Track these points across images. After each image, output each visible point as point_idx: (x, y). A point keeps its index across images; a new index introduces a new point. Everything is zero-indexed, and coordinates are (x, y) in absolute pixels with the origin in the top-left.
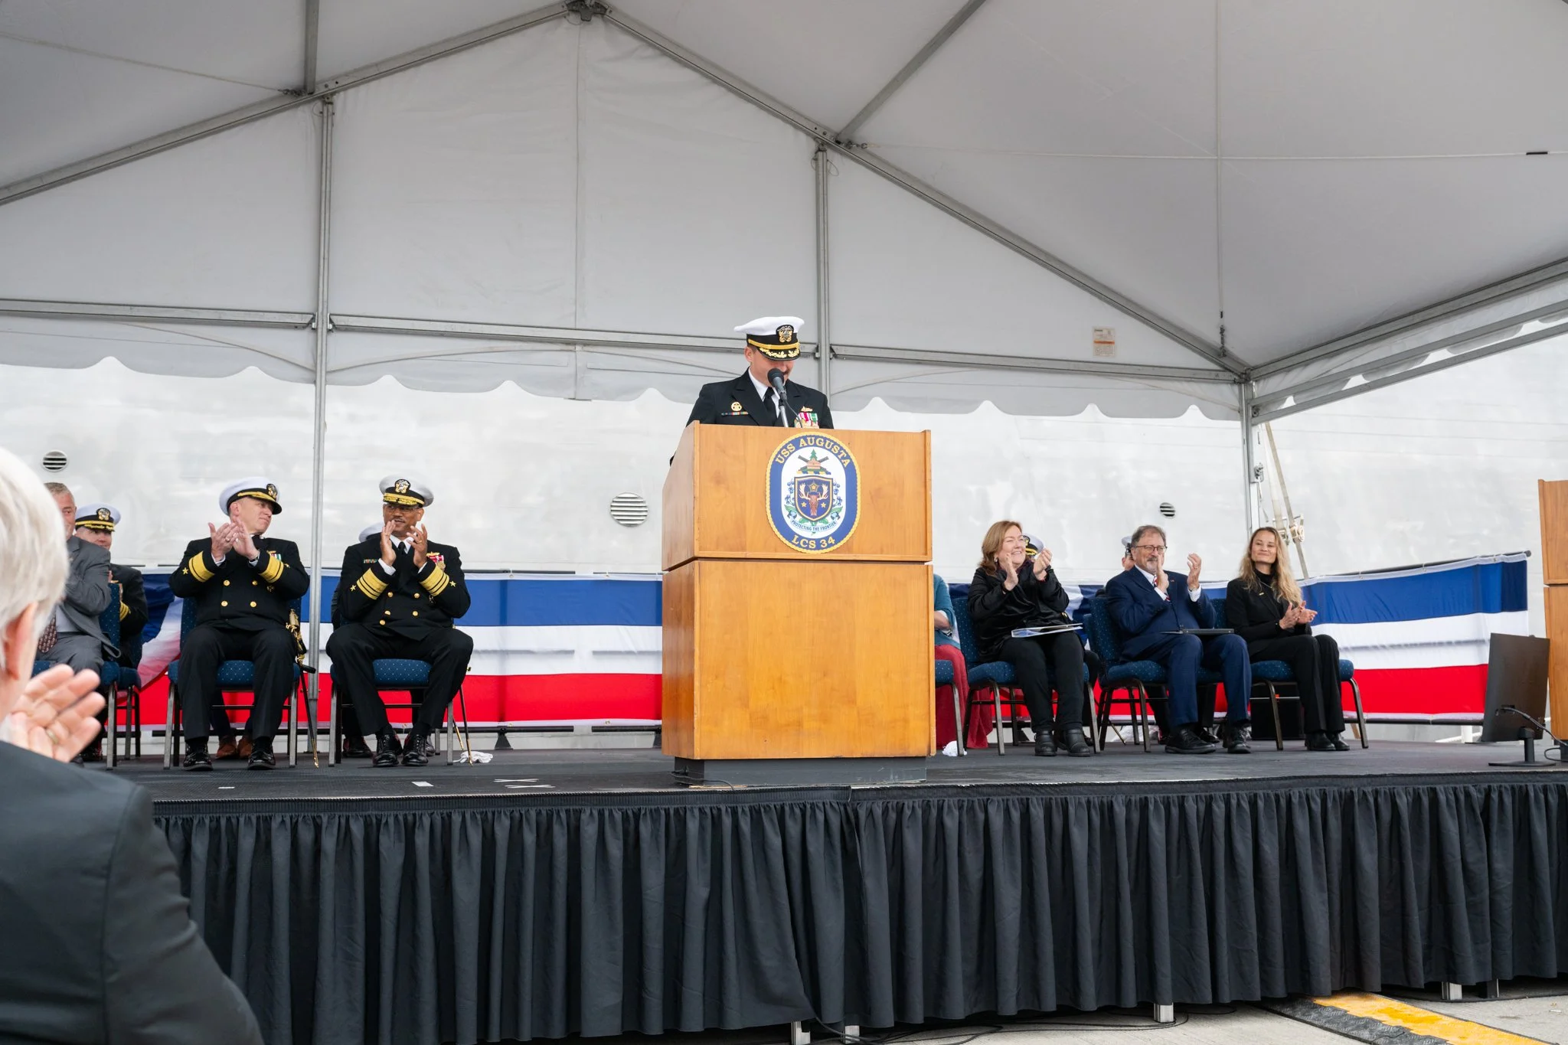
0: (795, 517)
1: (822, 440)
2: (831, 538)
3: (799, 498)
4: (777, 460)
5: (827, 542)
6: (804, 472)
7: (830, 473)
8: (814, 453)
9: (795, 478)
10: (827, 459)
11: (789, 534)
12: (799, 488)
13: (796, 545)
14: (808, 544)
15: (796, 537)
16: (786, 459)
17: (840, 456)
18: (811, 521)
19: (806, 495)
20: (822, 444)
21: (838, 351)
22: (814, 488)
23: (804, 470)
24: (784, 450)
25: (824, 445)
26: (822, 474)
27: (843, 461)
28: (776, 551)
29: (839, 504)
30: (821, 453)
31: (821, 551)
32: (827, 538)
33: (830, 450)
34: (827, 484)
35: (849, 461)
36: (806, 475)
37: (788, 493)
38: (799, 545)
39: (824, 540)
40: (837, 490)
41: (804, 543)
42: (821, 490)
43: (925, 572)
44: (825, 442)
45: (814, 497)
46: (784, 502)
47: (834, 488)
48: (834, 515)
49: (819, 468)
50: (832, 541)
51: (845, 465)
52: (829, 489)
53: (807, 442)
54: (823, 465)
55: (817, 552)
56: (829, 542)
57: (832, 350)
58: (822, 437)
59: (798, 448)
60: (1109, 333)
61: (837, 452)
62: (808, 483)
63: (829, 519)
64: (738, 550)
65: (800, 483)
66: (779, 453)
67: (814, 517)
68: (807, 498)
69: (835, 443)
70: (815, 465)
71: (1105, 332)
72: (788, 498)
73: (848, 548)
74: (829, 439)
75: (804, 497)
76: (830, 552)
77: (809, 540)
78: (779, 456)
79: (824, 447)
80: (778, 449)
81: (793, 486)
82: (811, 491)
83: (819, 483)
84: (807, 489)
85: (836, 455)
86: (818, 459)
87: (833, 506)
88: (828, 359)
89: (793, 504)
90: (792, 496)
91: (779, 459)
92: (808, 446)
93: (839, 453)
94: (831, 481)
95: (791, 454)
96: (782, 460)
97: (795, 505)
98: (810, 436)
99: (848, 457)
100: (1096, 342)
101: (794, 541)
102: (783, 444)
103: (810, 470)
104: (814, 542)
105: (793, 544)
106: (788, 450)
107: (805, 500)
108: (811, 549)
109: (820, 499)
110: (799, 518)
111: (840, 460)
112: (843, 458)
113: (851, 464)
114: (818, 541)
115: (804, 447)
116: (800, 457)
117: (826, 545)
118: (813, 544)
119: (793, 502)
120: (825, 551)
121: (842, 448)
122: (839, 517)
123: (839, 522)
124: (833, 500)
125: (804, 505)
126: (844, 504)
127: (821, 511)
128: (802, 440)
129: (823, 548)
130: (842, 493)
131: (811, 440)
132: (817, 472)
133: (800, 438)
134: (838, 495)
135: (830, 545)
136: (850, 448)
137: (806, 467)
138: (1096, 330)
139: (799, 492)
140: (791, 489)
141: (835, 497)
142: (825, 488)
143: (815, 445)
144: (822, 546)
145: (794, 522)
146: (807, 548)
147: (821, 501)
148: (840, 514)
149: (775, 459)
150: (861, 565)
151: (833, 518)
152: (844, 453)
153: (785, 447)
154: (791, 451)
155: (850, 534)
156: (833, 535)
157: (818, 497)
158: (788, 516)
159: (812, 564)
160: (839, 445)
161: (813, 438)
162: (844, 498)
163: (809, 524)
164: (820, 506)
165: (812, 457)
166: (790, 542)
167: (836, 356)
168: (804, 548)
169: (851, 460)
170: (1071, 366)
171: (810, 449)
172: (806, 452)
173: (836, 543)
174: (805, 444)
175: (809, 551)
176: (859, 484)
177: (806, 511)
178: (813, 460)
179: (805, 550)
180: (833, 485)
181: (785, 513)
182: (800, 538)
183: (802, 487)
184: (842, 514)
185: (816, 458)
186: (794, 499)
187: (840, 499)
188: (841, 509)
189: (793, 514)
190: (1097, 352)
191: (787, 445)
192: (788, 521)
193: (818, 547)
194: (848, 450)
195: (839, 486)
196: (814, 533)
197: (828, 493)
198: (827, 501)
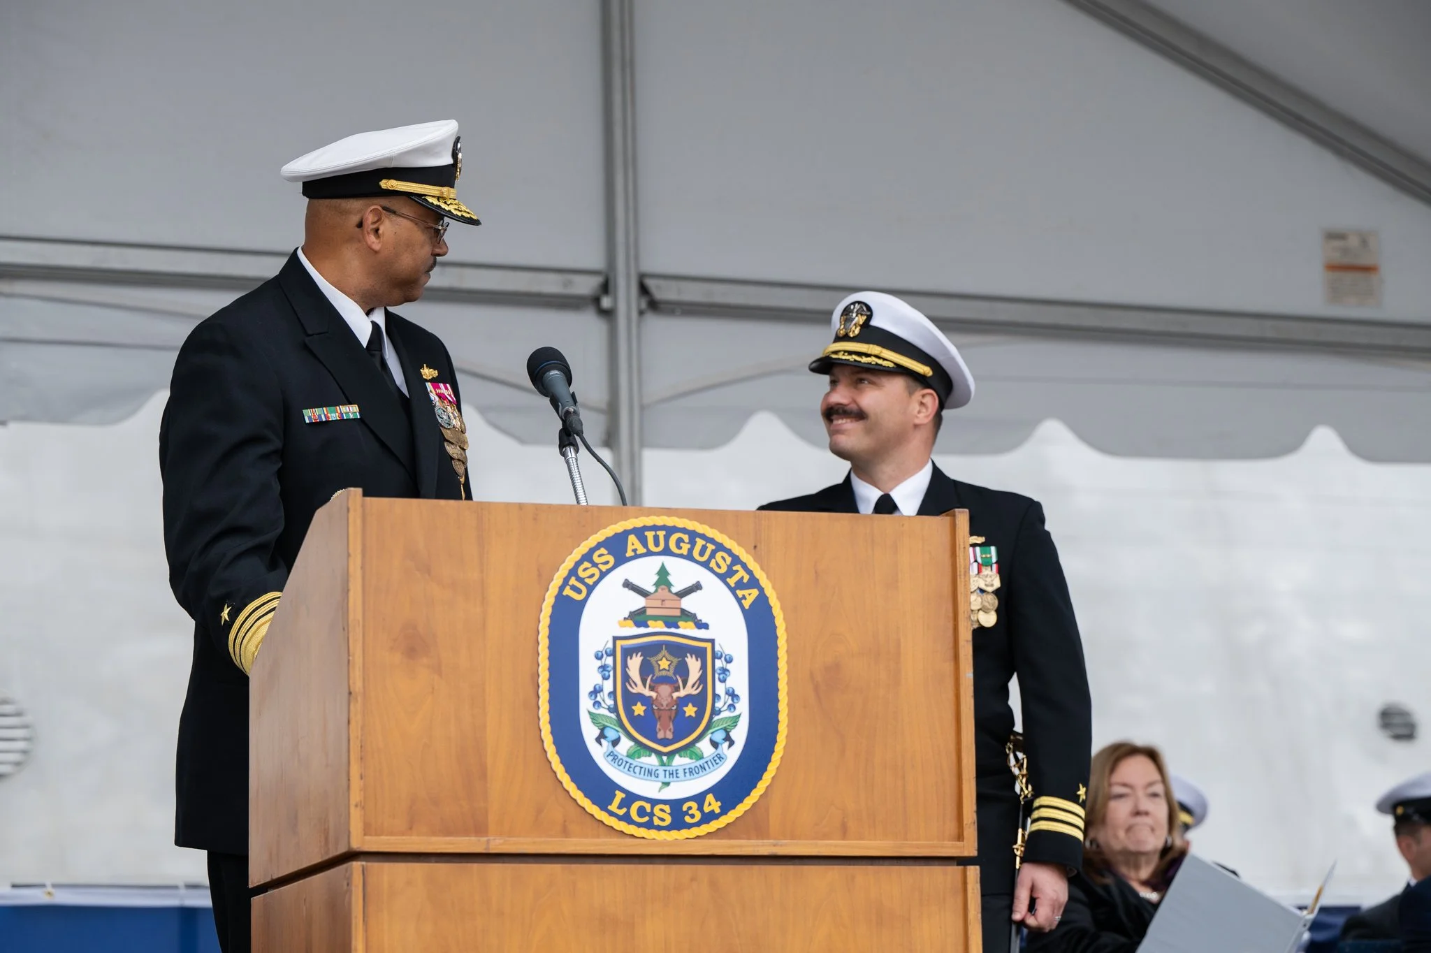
0: (615, 742)
1: (686, 538)
2: (710, 798)
3: (625, 692)
4: (568, 591)
5: (700, 809)
6: (638, 625)
7: (706, 626)
8: (663, 573)
9: (615, 639)
10: (697, 587)
11: (600, 789)
12: (625, 665)
13: (620, 818)
14: (652, 815)
15: (620, 796)
16: (591, 589)
17: (732, 581)
18: (659, 754)
19: (644, 685)
20: (685, 548)
21: (662, 291)
22: (664, 664)
23: (638, 617)
24: (586, 564)
25: (691, 550)
26: (687, 629)
27: (740, 593)
28: (565, 832)
29: (732, 707)
30: (683, 572)
31: (685, 833)
32: (700, 798)
33: (706, 565)
34: (700, 654)
35: (755, 592)
36: (642, 630)
37: (598, 679)
38: (627, 818)
39: (694, 805)
40: (725, 671)
41: (641, 811)
42: (683, 671)
43: (960, 885)
44: (692, 543)
45: (665, 689)
46: (585, 704)
47: (719, 664)
48: (719, 736)
49: (678, 613)
50: (712, 804)
51: (747, 604)
52: (704, 667)
53: (644, 542)
54: (688, 603)
55: (675, 835)
56: (707, 809)
57: (644, 290)
58: (684, 530)
59: (621, 560)
60: (1364, 242)
61: (724, 570)
62: (649, 651)
63: (705, 746)
64: (466, 833)
65: (628, 652)
66: (573, 572)
67: (665, 742)
68: (647, 692)
69: (720, 547)
70: (667, 604)
71: (1353, 242)
72: (596, 691)
73: (754, 824)
74: (703, 537)
75: (639, 689)
76: (709, 835)
77: (654, 802)
78: (573, 581)
79: (689, 557)
80: (569, 563)
81: (609, 661)
82: (657, 674)
83: (679, 651)
84: (646, 669)
85: (723, 578)
86: (674, 590)
87: (715, 712)
88: (634, 314)
89: (609, 709)
90: (608, 686)
91: (574, 588)
92: (649, 553)
93: (731, 573)
94: (708, 645)
95: (603, 575)
96: (579, 591)
97: (614, 709)
98: (655, 528)
99: (754, 583)
100: (1332, 267)
101: (613, 807)
102: (583, 548)
103: (656, 618)
104: (667, 808)
105: (611, 814)
106: (595, 565)
107: (640, 698)
108: (659, 828)
109: (682, 693)
110: (625, 745)
111: (733, 590)
112: (740, 585)
113: (762, 599)
114: (676, 806)
115: (636, 556)
116: (628, 585)
117: (698, 816)
118: (663, 815)
119: (610, 702)
120: (695, 832)
121: (736, 560)
122: (732, 743)
123: (732, 755)
124: (716, 697)
125: (639, 709)
126: (743, 707)
127: (684, 727)
128: (632, 539)
129: (689, 826)
130: (739, 678)
131: (656, 538)
132: (671, 622)
133: (626, 533)
134: (730, 682)
135: (708, 818)
136: (757, 559)
137: (642, 611)
138: (1333, 236)
139: (626, 678)
140: (603, 668)
141: (720, 688)
142: (693, 664)
143: (667, 552)
144: (688, 819)
145: (614, 757)
146: (649, 825)
147: (688, 699)
148: (733, 734)
149: (562, 588)
150: (790, 869)
151: (715, 744)
152: (742, 573)
153: (588, 557)
154: (604, 568)
155: (762, 786)
156: (716, 790)
157: (677, 689)
158: (598, 740)
159: (661, 869)
160: (729, 552)
161: (661, 534)
162: (743, 689)
163: (652, 760)
164: (680, 712)
165: (657, 584)
166: (604, 808)
167: (654, 305)
168: (639, 825)
169: (761, 590)
170: (1268, 330)
171: (655, 563)
172: (643, 571)
173: (724, 811)
174: (641, 550)
175: (653, 834)
176: (782, 653)
177: (645, 725)
178: (663, 593)
179: (642, 832)
180: (715, 656)
181: (589, 732)
182: (631, 798)
183: (635, 663)
184: (740, 734)
185: (669, 585)
186: (613, 694)
187: (733, 695)
188: (735, 720)
189: (611, 734)
190: (1335, 294)
191: (592, 551)
192: (598, 753)
193: (678, 822)
194: (753, 565)
195: (729, 660)
196: (667, 784)
197: (702, 679)
198: (699, 700)
